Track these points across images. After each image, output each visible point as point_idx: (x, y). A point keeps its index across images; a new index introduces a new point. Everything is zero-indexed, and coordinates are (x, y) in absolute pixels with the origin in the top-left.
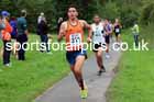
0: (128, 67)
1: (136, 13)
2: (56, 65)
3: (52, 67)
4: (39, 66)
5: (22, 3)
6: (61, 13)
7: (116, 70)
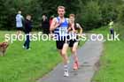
0: (109, 62)
1: (115, 11)
2: (42, 60)
3: (38, 62)
4: (26, 61)
5: (10, 3)
6: (46, 12)
7: (98, 64)
